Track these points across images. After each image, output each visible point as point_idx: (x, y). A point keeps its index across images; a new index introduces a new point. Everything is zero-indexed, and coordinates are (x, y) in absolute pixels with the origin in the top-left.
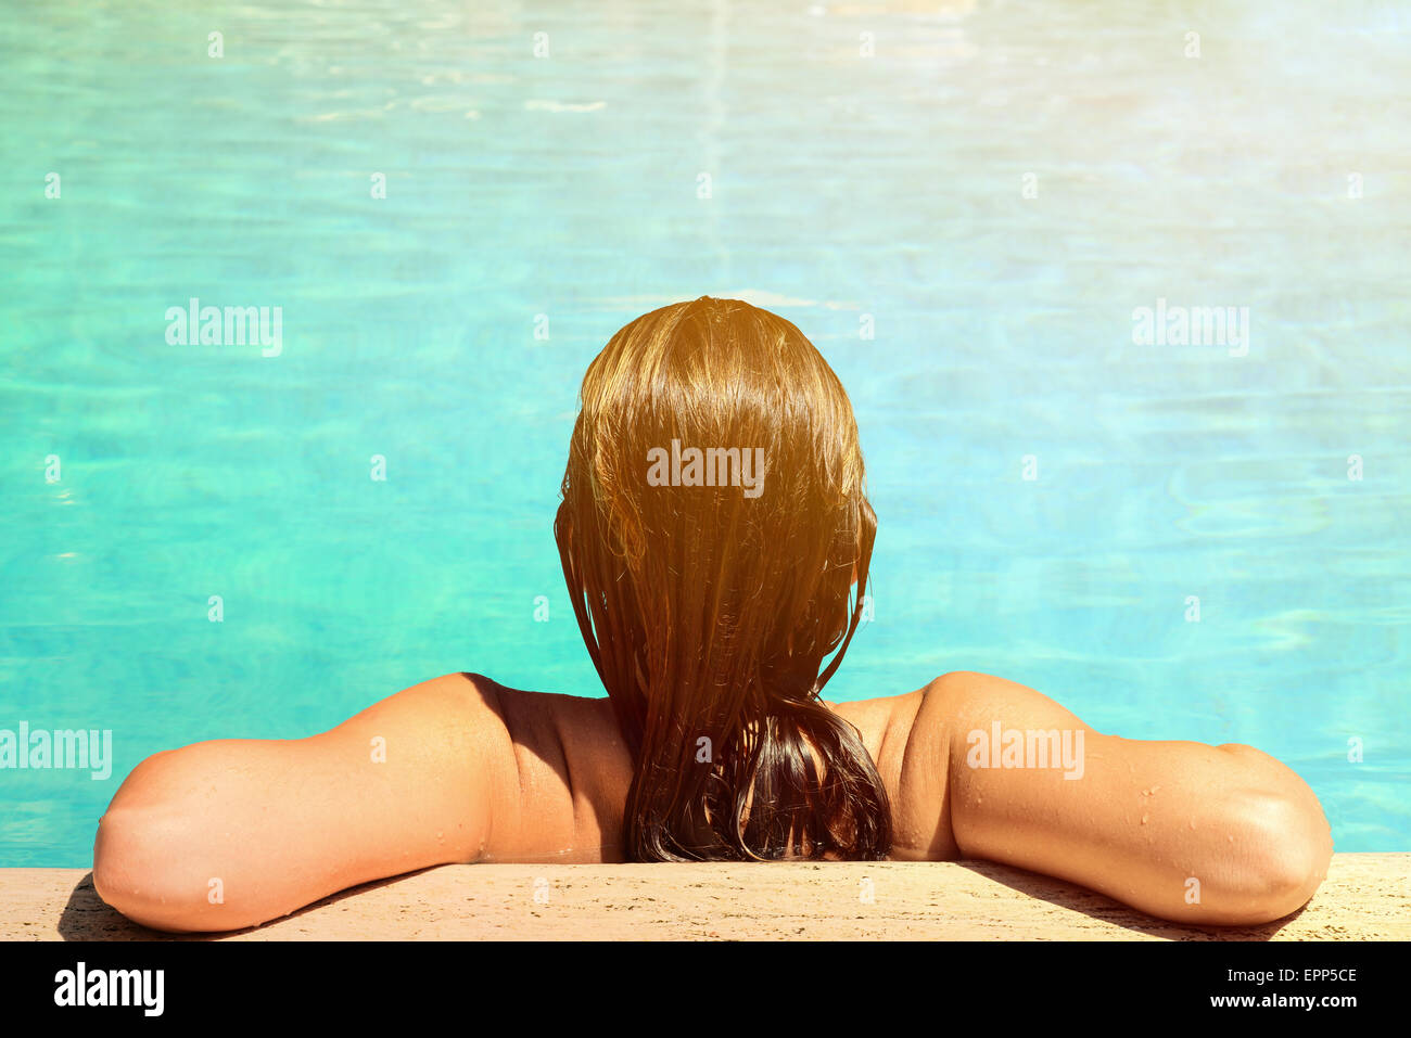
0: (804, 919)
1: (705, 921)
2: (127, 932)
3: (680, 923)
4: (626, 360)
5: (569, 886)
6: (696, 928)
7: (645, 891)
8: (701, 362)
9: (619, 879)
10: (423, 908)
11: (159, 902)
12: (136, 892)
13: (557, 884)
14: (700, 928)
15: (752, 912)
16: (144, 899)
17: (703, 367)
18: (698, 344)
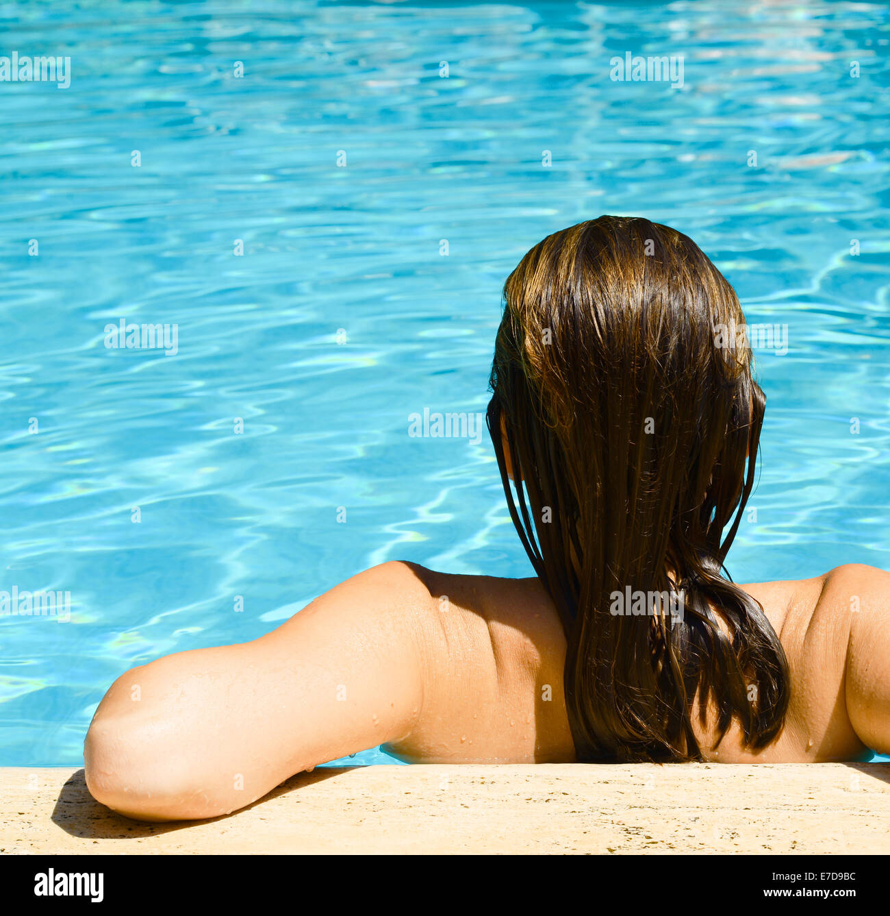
0: (699, 809)
1: (612, 812)
2: (109, 820)
3: (590, 813)
4: (543, 264)
5: (493, 783)
6: (604, 817)
7: (559, 787)
8: (610, 254)
9: (537, 777)
10: (368, 800)
11: (145, 797)
12: (125, 790)
13: (482, 780)
14: (608, 817)
15: (653, 804)
16: (132, 795)
17: (613, 259)
18: (605, 242)
